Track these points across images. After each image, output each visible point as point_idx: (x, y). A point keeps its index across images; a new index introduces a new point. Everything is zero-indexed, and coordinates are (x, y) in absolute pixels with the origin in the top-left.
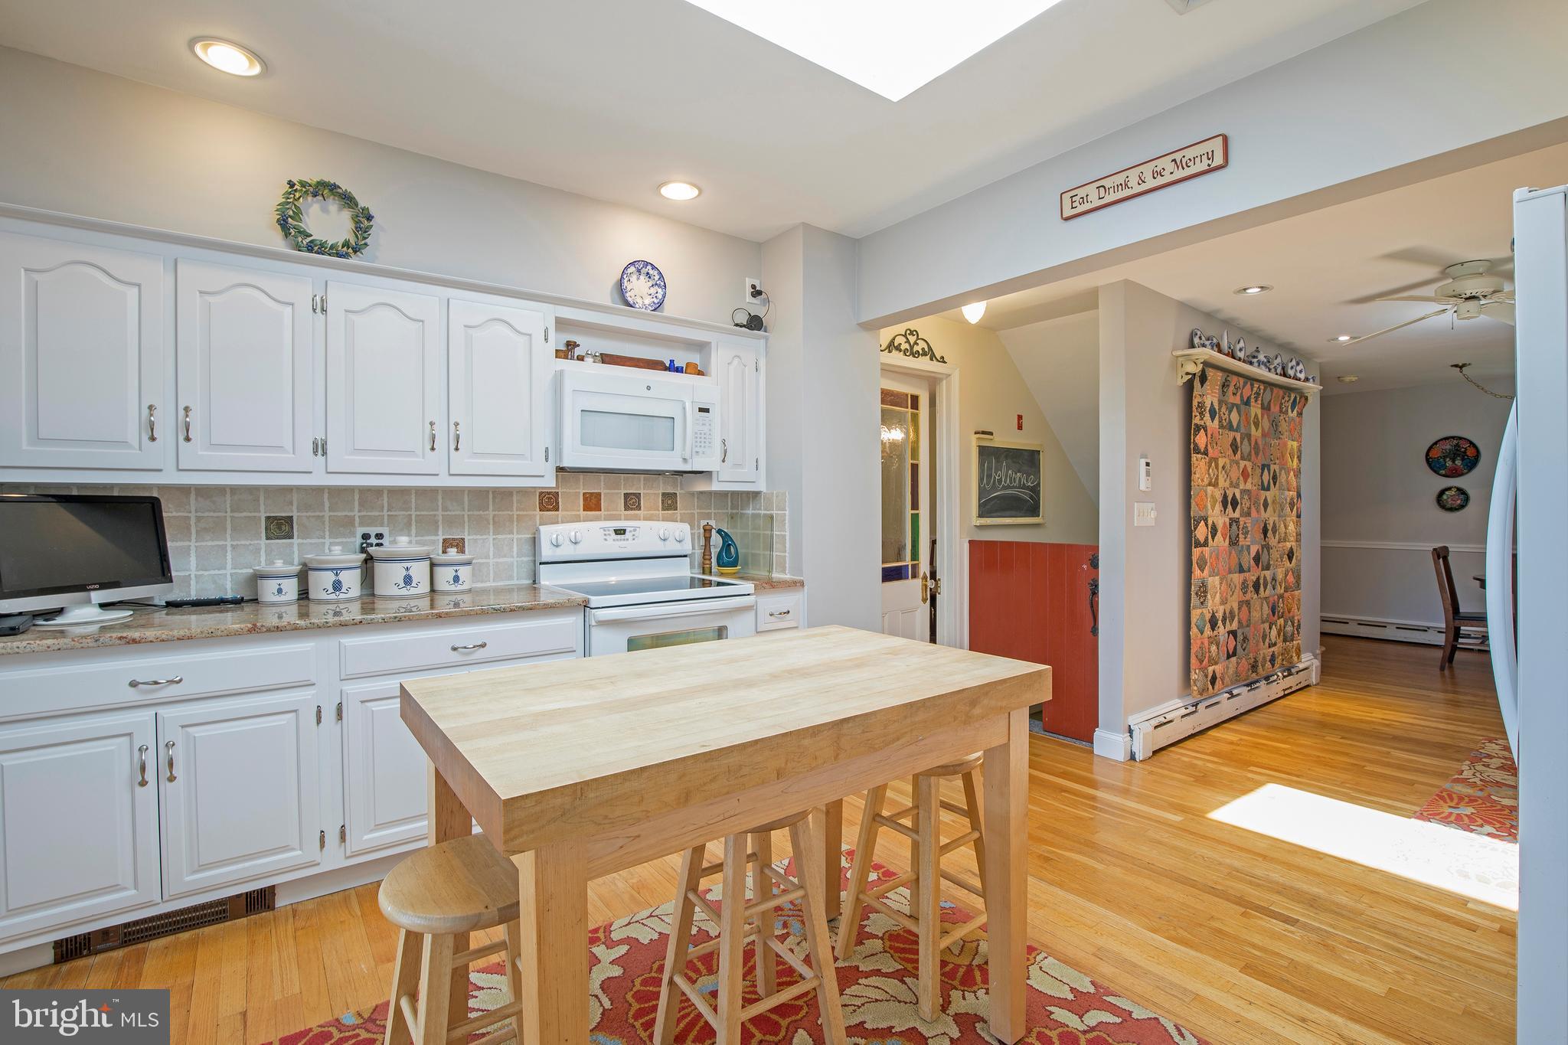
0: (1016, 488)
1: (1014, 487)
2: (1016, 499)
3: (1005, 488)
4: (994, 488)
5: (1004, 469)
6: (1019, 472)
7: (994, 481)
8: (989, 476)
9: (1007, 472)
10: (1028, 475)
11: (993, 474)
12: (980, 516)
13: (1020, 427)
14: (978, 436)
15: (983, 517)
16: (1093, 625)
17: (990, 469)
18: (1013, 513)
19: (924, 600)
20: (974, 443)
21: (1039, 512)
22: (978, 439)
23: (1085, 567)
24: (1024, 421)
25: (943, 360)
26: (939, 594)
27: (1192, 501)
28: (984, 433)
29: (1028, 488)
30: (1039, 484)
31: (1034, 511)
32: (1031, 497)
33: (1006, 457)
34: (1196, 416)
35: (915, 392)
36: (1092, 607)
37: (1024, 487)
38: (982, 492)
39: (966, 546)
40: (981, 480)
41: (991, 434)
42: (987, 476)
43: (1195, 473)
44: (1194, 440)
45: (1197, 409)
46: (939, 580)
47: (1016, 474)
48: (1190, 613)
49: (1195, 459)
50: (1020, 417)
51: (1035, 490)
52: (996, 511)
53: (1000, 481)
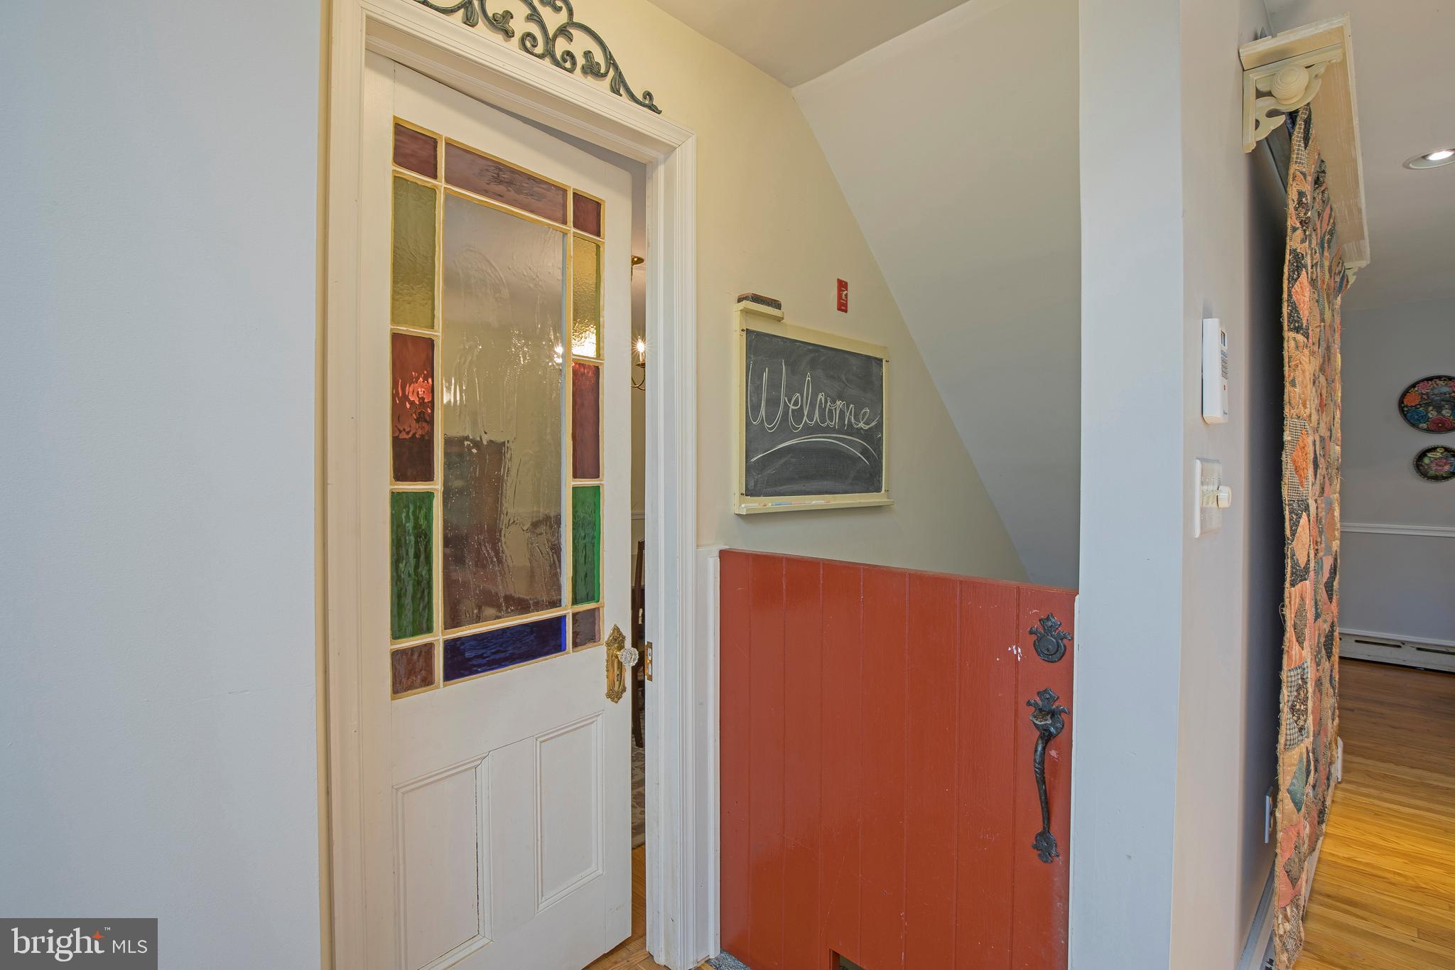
0: (833, 430)
1: (828, 430)
2: (834, 454)
3: (808, 430)
4: (785, 430)
5: (808, 390)
6: (841, 398)
7: (786, 413)
8: (773, 402)
9: (815, 395)
10: (859, 407)
11: (783, 398)
12: (750, 492)
13: (842, 306)
14: (744, 304)
15: (758, 495)
16: (1039, 827)
17: (774, 385)
18: (827, 484)
19: (614, 695)
20: (736, 324)
21: (880, 482)
22: (746, 312)
23: (1017, 651)
24: (852, 293)
25: (648, 101)
26: (650, 678)
27: (1285, 457)
28: (757, 299)
29: (858, 433)
30: (880, 425)
31: (870, 479)
32: (865, 452)
33: (813, 364)
34: (1294, 229)
35: (592, 190)
36: (1042, 780)
37: (851, 430)
38: (753, 438)
39: (713, 565)
40: (752, 408)
41: (776, 304)
42: (768, 401)
43: (1293, 384)
44: (1290, 295)
45: (1296, 209)
46: (650, 645)
47: (834, 402)
48: (1275, 760)
49: (1292, 344)
50: (842, 285)
51: (873, 438)
52: (790, 480)
53: (798, 414)
